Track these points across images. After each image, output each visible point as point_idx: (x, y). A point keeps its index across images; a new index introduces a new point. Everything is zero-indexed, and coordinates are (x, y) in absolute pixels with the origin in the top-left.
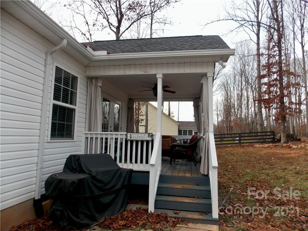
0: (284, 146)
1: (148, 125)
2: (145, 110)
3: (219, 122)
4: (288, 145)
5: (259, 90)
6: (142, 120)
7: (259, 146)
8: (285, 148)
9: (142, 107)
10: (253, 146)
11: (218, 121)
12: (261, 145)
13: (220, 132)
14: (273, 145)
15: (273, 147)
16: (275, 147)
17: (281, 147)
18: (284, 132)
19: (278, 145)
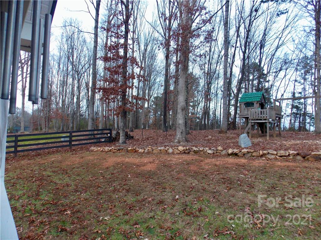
0: (130, 150)
3: (34, 111)
4: (134, 149)
7: (96, 150)
8: (131, 152)
10: (88, 150)
11: (33, 109)
12: (99, 148)
13: (35, 122)
14: (115, 148)
15: (115, 151)
16: (118, 152)
17: (126, 151)
18: (123, 130)
19: (122, 149)
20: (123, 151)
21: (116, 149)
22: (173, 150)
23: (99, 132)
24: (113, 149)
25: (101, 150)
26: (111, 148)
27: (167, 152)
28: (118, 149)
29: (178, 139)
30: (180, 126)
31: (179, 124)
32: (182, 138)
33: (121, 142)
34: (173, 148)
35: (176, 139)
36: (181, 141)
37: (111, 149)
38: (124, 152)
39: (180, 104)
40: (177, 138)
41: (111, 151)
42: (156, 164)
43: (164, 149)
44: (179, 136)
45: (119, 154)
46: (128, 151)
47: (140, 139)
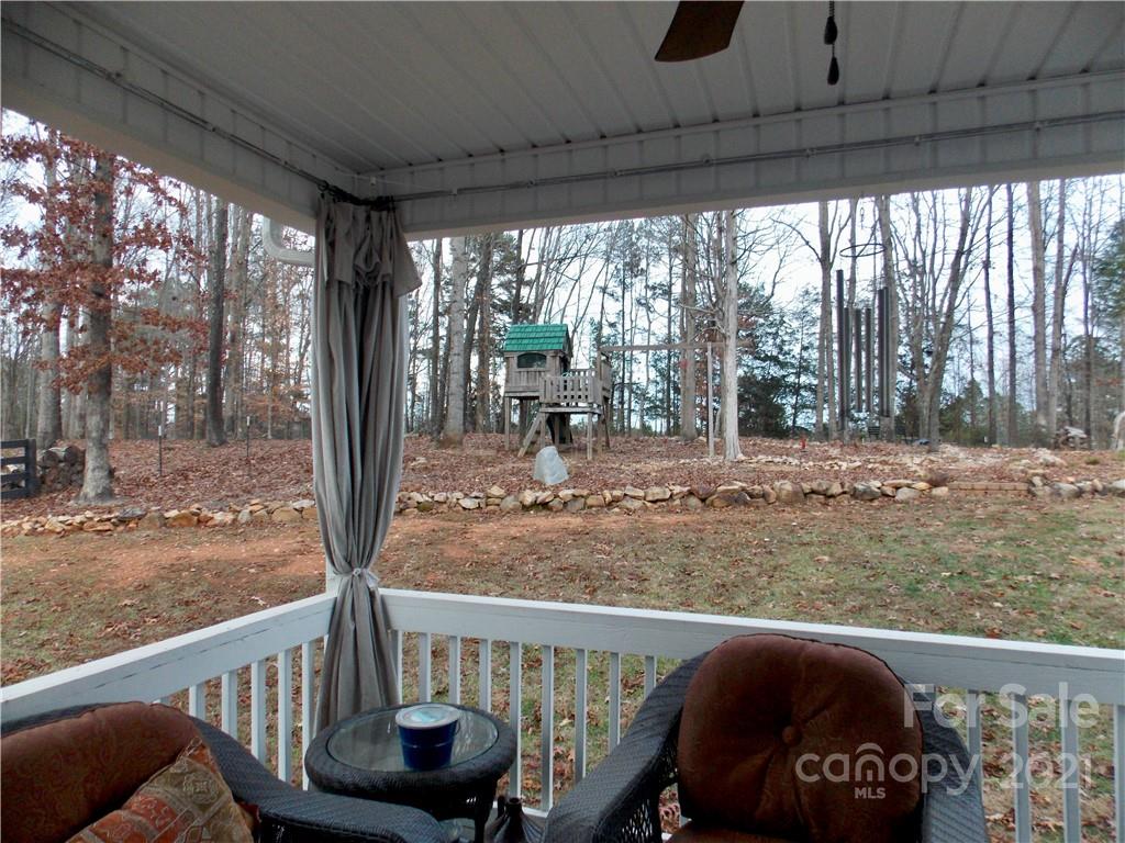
4: (194, 514)
8: (182, 526)
14: (105, 516)
15: (107, 528)
16: (121, 528)
17: (158, 524)
18: (101, 443)
19: (140, 518)
20: (144, 523)
21: (109, 520)
24: (91, 519)
25: (26, 526)
26: (78, 519)
28: (116, 517)
33: (92, 494)
37: (82, 523)
38: (149, 528)
41: (81, 529)
45: (127, 536)
46: (165, 525)
47: (152, 479)
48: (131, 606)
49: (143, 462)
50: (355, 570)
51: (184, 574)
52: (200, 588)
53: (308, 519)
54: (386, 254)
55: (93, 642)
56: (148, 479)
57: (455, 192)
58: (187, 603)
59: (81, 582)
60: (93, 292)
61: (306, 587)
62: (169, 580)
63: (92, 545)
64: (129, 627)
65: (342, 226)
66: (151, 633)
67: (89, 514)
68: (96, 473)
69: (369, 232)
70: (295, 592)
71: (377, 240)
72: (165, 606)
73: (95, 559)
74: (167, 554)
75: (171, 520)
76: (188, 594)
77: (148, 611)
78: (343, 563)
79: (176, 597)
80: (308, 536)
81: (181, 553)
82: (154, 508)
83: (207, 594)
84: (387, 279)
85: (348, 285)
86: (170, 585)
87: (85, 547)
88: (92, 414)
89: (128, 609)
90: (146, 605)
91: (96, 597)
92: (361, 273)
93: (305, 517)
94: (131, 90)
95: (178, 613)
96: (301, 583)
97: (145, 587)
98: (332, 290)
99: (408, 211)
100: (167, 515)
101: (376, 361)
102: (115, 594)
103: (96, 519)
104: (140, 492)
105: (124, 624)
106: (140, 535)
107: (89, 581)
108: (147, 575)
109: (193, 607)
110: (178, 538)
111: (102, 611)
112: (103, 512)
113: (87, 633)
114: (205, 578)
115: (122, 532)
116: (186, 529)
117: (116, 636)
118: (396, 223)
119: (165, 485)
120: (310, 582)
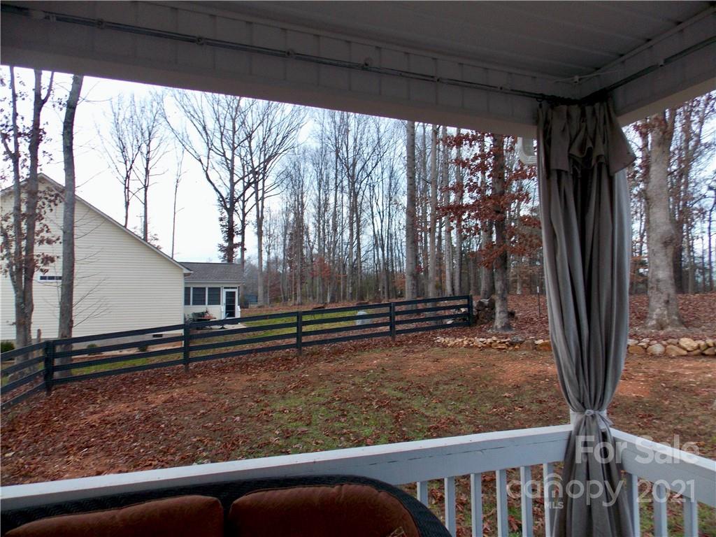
0: (542, 345)
1: (75, 282)
2: (61, 222)
5: (411, 185)
6: (48, 260)
7: (452, 343)
9: (47, 209)
12: (458, 340)
14: (503, 340)
15: (503, 347)
16: (511, 348)
17: (531, 347)
18: (502, 297)
19: (521, 343)
20: (524, 346)
21: (504, 342)
22: (665, 346)
23: (429, 305)
24: (495, 341)
25: (465, 343)
26: (489, 340)
27: (646, 352)
28: (508, 341)
29: (657, 320)
30: (661, 285)
31: (658, 281)
32: (669, 315)
33: (499, 327)
34: (664, 342)
35: (651, 318)
36: (668, 324)
37: (491, 343)
38: (526, 350)
39: (658, 231)
40: (655, 317)
41: (490, 346)
42: (642, 381)
43: (636, 345)
44: (658, 310)
45: (514, 353)
46: (535, 348)
47: (535, 319)
48: (509, 397)
49: (533, 308)
50: (587, 411)
51: (541, 382)
52: (550, 393)
53: (632, 354)
54: (599, 140)
55: (485, 416)
56: (532, 319)
57: (662, 63)
58: (541, 402)
59: (485, 378)
60: (494, 211)
61: (624, 405)
62: (532, 384)
63: (494, 357)
64: (505, 411)
65: (557, 126)
66: (517, 417)
67: (494, 338)
68: (501, 314)
69: (584, 124)
70: (615, 407)
71: (590, 130)
72: (528, 401)
73: (494, 365)
74: (533, 368)
75: (539, 346)
76: (543, 395)
77: (517, 402)
78: (577, 403)
79: (535, 396)
80: (632, 367)
81: (542, 368)
82: (531, 337)
83: (553, 398)
84: (602, 160)
85: (566, 172)
86: (532, 388)
87: (491, 357)
88: (497, 281)
89: (507, 399)
90: (516, 399)
91: (491, 388)
92: (578, 160)
93: (630, 352)
94: (380, 72)
95: (534, 407)
96: (620, 402)
97: (518, 386)
98: (551, 178)
99: (620, 96)
100: (537, 342)
101: (596, 232)
102: (501, 388)
103: (498, 342)
104: (527, 326)
105: (503, 408)
106: (521, 354)
107: (489, 378)
108: (520, 379)
109: (544, 405)
110: (541, 357)
111: (493, 398)
112: (503, 338)
113: (484, 409)
114: (554, 387)
115: (511, 351)
116: (548, 352)
117: (497, 415)
118: (609, 111)
119: (542, 323)
120: (629, 402)
